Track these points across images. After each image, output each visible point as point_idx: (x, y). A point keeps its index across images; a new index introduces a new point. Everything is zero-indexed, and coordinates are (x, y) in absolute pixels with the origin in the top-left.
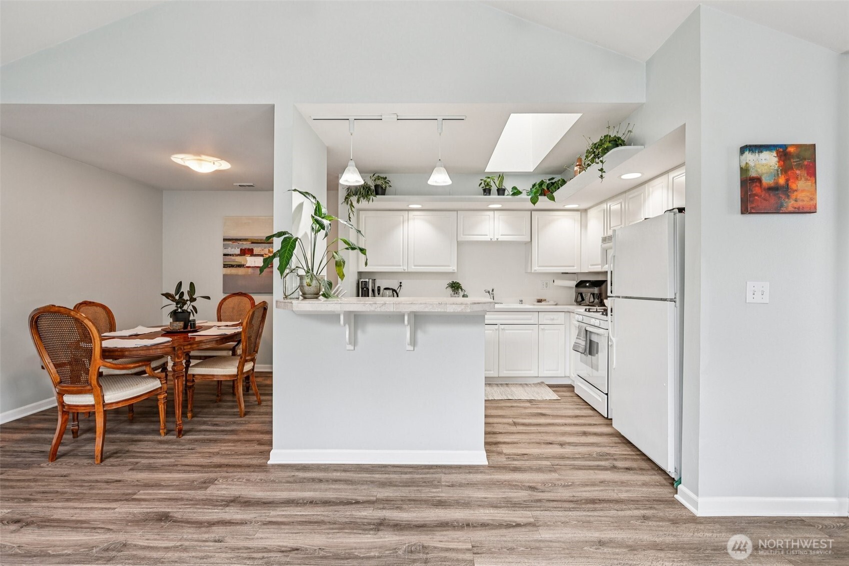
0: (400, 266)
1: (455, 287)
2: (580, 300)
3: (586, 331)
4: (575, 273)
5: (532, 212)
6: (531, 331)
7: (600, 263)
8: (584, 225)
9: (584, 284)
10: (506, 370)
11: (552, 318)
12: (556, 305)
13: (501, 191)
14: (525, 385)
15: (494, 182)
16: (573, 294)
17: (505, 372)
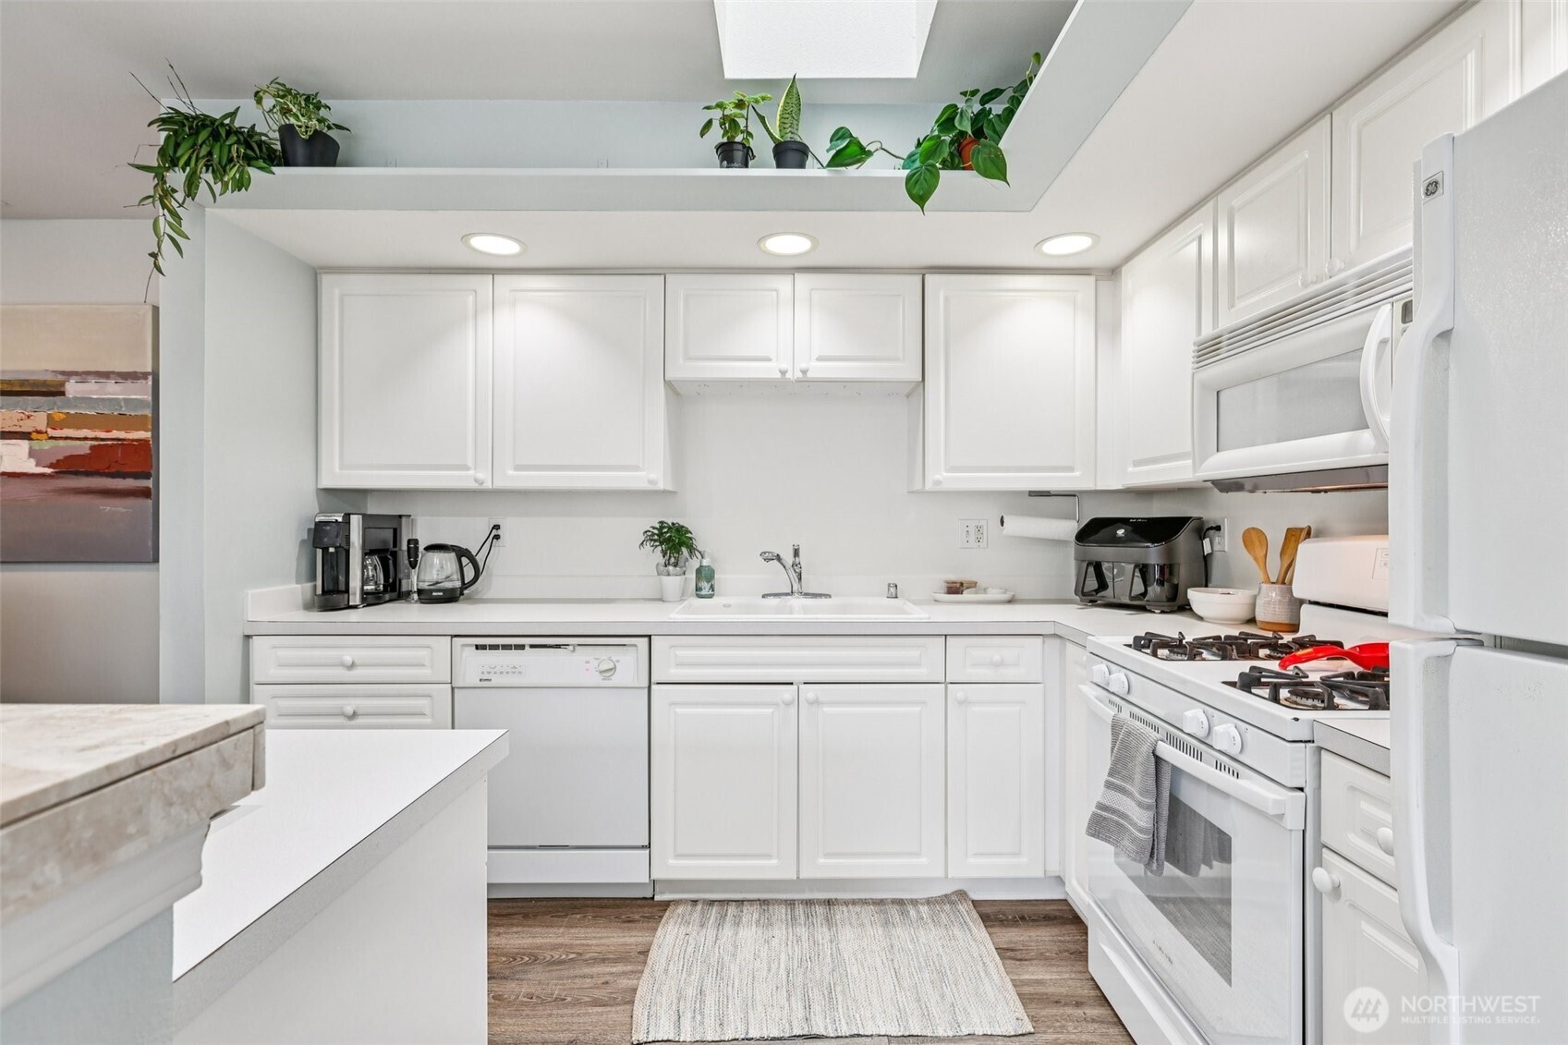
0: (466, 468)
1: (673, 541)
2: (1095, 590)
3: (1158, 760)
4: (1071, 495)
5: (929, 278)
6: (917, 709)
7: (1189, 448)
8: (1107, 326)
9: (1104, 533)
10: (828, 855)
11: (997, 658)
12: (1010, 601)
13: (790, 153)
14: (894, 911)
15: (762, 119)
16: (1067, 566)
17: (822, 861)
